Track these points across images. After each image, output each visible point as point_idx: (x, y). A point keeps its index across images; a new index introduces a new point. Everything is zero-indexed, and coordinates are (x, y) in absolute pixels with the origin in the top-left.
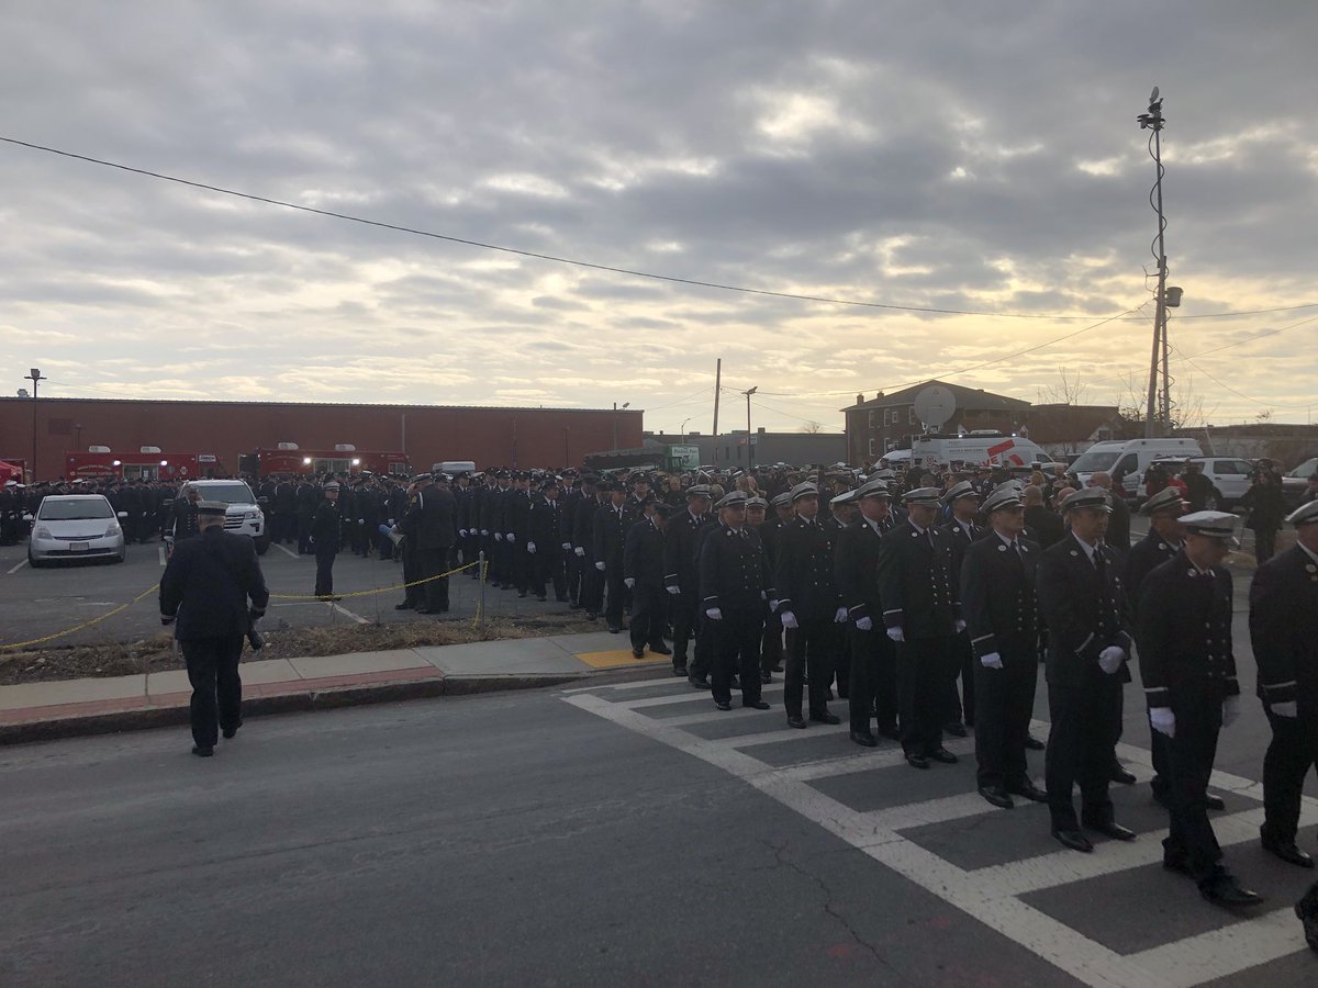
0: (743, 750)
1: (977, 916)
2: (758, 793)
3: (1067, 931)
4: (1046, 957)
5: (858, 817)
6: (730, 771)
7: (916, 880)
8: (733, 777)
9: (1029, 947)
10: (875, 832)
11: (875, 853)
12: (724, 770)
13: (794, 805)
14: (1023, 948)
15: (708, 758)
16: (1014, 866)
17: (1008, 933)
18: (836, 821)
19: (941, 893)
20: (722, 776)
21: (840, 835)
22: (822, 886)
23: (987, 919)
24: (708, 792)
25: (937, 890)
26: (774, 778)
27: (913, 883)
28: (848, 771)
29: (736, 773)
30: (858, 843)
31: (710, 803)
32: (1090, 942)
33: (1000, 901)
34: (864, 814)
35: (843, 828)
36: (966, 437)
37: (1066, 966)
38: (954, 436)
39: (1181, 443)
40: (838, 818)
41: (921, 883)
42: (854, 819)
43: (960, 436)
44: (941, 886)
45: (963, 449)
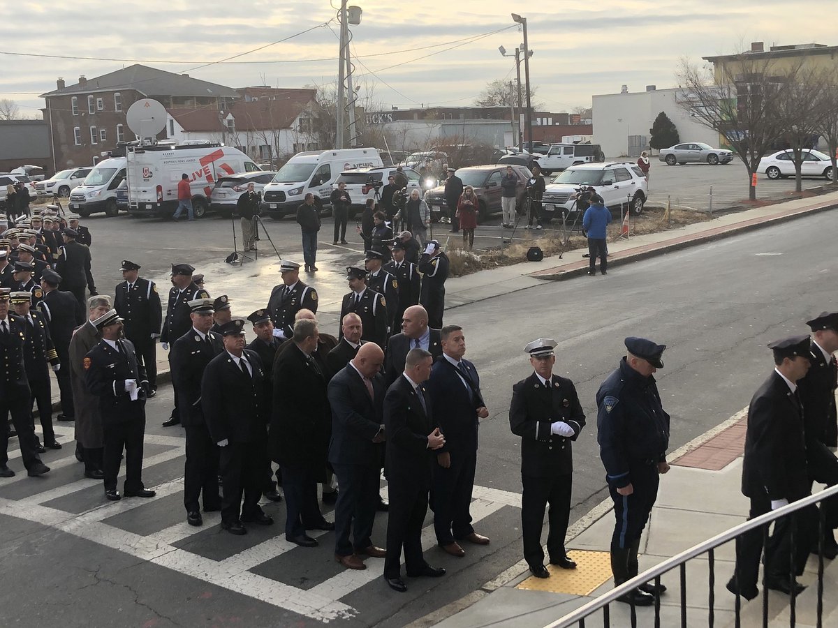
0: (46, 504)
1: (227, 587)
2: (69, 536)
3: (278, 583)
4: (266, 601)
5: (143, 540)
6: (42, 523)
7: (188, 573)
8: (49, 527)
9: (257, 597)
10: (157, 548)
11: (160, 562)
12: (38, 523)
13: (97, 540)
15: (22, 515)
16: (246, 552)
17: (245, 593)
18: (130, 545)
19: (204, 578)
20: (38, 528)
21: (134, 555)
22: (130, 589)
23: (233, 588)
24: (32, 542)
25: (202, 577)
26: (78, 523)
27: (186, 575)
29: (49, 524)
30: (147, 558)
31: (36, 549)
32: (289, 586)
33: (240, 575)
34: (147, 537)
35: (136, 549)
36: (178, 148)
37: (276, 602)
38: (167, 148)
39: (365, 152)
40: (131, 543)
41: (192, 575)
42: (141, 541)
43: (173, 147)
44: (204, 574)
45: (177, 160)
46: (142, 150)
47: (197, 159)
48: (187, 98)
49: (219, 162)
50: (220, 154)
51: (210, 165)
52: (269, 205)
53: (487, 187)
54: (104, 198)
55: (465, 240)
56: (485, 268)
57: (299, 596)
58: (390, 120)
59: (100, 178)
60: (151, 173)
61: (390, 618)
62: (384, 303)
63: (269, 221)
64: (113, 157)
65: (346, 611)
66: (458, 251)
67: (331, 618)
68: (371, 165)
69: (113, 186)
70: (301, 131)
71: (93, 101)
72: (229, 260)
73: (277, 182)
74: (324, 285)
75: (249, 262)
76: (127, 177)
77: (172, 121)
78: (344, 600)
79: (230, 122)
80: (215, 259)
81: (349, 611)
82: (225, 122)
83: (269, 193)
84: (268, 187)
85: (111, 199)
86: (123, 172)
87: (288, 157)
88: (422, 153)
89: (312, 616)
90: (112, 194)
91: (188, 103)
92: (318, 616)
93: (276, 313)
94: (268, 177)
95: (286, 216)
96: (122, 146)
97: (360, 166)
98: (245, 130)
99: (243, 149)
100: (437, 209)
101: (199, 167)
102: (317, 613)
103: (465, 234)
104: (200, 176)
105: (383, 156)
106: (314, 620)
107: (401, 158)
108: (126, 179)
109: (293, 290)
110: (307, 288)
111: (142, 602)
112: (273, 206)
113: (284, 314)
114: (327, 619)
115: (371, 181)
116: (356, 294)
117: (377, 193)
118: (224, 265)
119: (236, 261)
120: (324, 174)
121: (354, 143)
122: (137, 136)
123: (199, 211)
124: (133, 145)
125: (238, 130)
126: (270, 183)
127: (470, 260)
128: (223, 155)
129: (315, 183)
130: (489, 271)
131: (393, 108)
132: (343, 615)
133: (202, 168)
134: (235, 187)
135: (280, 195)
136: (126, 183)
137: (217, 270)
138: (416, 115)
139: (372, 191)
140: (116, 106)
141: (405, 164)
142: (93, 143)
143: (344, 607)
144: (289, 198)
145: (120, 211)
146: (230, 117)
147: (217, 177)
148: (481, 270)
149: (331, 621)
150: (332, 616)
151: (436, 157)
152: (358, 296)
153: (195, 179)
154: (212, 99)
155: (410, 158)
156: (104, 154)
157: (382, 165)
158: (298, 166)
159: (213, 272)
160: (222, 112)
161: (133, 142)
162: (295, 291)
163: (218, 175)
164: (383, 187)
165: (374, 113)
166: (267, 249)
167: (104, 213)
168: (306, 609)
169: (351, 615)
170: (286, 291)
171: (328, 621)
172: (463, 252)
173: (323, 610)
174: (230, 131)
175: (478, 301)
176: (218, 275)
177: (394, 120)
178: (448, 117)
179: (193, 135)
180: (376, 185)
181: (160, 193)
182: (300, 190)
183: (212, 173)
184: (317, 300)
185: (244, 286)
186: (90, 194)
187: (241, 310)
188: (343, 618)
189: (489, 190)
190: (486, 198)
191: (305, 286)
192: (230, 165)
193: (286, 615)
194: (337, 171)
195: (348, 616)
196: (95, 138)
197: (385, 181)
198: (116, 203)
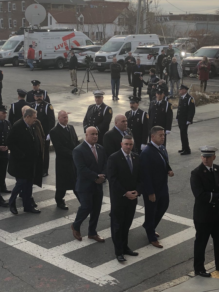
1: (51, 263)
3: (78, 263)
4: (70, 272)
5: (10, 235)
9: (66, 270)
10: (17, 239)
11: (17, 247)
14: (64, 270)
16: (63, 246)
17: (60, 266)
18: (3, 237)
19: (40, 257)
21: (4, 242)
23: (54, 263)
25: (38, 257)
28: (6, 217)
30: (11, 245)
32: (84, 265)
33: (58, 257)
34: (12, 233)
35: (6, 239)
36: (51, 31)
37: (76, 273)
38: (46, 31)
39: (151, 36)
40: (3, 236)
41: (33, 255)
42: (9, 236)
43: (49, 31)
44: (39, 255)
45: (50, 37)
46: (32, 31)
47: (61, 37)
48: (59, 5)
49: (72, 39)
50: (73, 35)
51: (68, 41)
52: (97, 64)
53: (217, 58)
54: (12, 56)
55: (201, 86)
56: (211, 102)
57: (88, 271)
58: (168, 20)
59: (10, 46)
60: (37, 44)
61: (136, 287)
62: (148, 117)
63: (97, 72)
64: (17, 34)
65: (112, 281)
66: (197, 92)
67: (104, 284)
68: (153, 43)
69: (17, 50)
70: (119, 25)
71: (11, 5)
72: (73, 92)
73: (102, 51)
74: (122, 107)
75: (83, 93)
76: (24, 46)
77: (51, 17)
78: (112, 275)
79: (81, 19)
80: (66, 91)
81: (114, 281)
82: (79, 19)
83: (98, 57)
84: (97, 54)
85: (16, 57)
86: (22, 43)
87: (109, 38)
88: (183, 39)
89: (94, 282)
90: (16, 54)
91: (60, 7)
92: (97, 282)
93: (90, 120)
94: (98, 48)
95: (106, 70)
96: (22, 29)
97: (148, 44)
98: (88, 23)
99: (86, 33)
100: (188, 69)
101: (62, 42)
102: (97, 281)
103: (201, 83)
104: (62, 46)
105: (161, 40)
106: (95, 284)
107: (172, 41)
108: (23, 47)
109: (99, 107)
110: (107, 107)
111: (6, 267)
112: (99, 64)
113: (94, 120)
114: (102, 284)
115: (152, 53)
116: (133, 112)
117: (155, 59)
118: (71, 95)
119: (77, 93)
120: (128, 48)
121: (145, 31)
122: (30, 24)
123: (61, 66)
124: (28, 29)
125: (85, 23)
126: (98, 52)
127: (203, 98)
128: (75, 36)
129: (122, 53)
130: (214, 104)
131: (170, 14)
132: (111, 283)
133: (63, 42)
134: (80, 53)
135: (103, 58)
136: (23, 49)
137: (66, 97)
138: (182, 18)
139: (153, 58)
140: (22, 8)
141: (173, 44)
142: (10, 28)
143: (111, 279)
144: (108, 60)
145: (20, 64)
146: (82, 16)
147: (71, 48)
148: (209, 103)
149: (104, 286)
150: (105, 283)
151: (191, 41)
152: (134, 113)
153: (59, 48)
154: (73, 6)
155: (176, 41)
156: (13, 33)
157: (159, 44)
158: (114, 43)
159: (64, 98)
160: (77, 13)
161: (28, 27)
162: (100, 108)
163: (72, 47)
164: (158, 55)
165: (160, 16)
166: (94, 87)
167: (12, 65)
168: (91, 278)
169: (115, 283)
170: (96, 108)
171: (102, 285)
172: (200, 93)
173: (100, 279)
174: (81, 23)
175: (206, 120)
176: (67, 99)
177: (170, 20)
178: (201, 20)
179: (61, 25)
180: (155, 54)
181: (41, 55)
182: (115, 55)
183: (68, 45)
184: (112, 114)
185: (80, 106)
186: (5, 54)
187: (76, 119)
188: (110, 284)
189: (218, 59)
190: (216, 64)
191: (106, 106)
192: (79, 41)
193: (80, 280)
194: (134, 47)
195: (113, 283)
196: (11, 25)
197: (160, 53)
198: (18, 59)
